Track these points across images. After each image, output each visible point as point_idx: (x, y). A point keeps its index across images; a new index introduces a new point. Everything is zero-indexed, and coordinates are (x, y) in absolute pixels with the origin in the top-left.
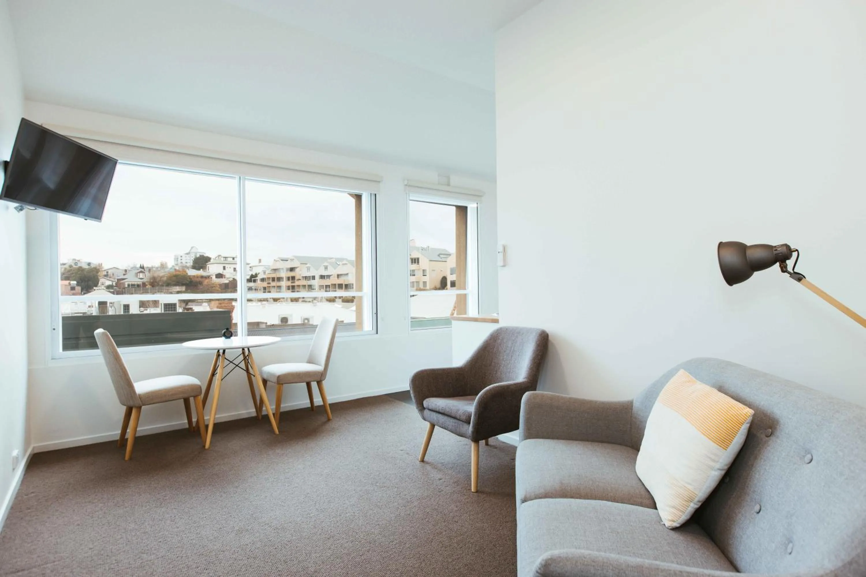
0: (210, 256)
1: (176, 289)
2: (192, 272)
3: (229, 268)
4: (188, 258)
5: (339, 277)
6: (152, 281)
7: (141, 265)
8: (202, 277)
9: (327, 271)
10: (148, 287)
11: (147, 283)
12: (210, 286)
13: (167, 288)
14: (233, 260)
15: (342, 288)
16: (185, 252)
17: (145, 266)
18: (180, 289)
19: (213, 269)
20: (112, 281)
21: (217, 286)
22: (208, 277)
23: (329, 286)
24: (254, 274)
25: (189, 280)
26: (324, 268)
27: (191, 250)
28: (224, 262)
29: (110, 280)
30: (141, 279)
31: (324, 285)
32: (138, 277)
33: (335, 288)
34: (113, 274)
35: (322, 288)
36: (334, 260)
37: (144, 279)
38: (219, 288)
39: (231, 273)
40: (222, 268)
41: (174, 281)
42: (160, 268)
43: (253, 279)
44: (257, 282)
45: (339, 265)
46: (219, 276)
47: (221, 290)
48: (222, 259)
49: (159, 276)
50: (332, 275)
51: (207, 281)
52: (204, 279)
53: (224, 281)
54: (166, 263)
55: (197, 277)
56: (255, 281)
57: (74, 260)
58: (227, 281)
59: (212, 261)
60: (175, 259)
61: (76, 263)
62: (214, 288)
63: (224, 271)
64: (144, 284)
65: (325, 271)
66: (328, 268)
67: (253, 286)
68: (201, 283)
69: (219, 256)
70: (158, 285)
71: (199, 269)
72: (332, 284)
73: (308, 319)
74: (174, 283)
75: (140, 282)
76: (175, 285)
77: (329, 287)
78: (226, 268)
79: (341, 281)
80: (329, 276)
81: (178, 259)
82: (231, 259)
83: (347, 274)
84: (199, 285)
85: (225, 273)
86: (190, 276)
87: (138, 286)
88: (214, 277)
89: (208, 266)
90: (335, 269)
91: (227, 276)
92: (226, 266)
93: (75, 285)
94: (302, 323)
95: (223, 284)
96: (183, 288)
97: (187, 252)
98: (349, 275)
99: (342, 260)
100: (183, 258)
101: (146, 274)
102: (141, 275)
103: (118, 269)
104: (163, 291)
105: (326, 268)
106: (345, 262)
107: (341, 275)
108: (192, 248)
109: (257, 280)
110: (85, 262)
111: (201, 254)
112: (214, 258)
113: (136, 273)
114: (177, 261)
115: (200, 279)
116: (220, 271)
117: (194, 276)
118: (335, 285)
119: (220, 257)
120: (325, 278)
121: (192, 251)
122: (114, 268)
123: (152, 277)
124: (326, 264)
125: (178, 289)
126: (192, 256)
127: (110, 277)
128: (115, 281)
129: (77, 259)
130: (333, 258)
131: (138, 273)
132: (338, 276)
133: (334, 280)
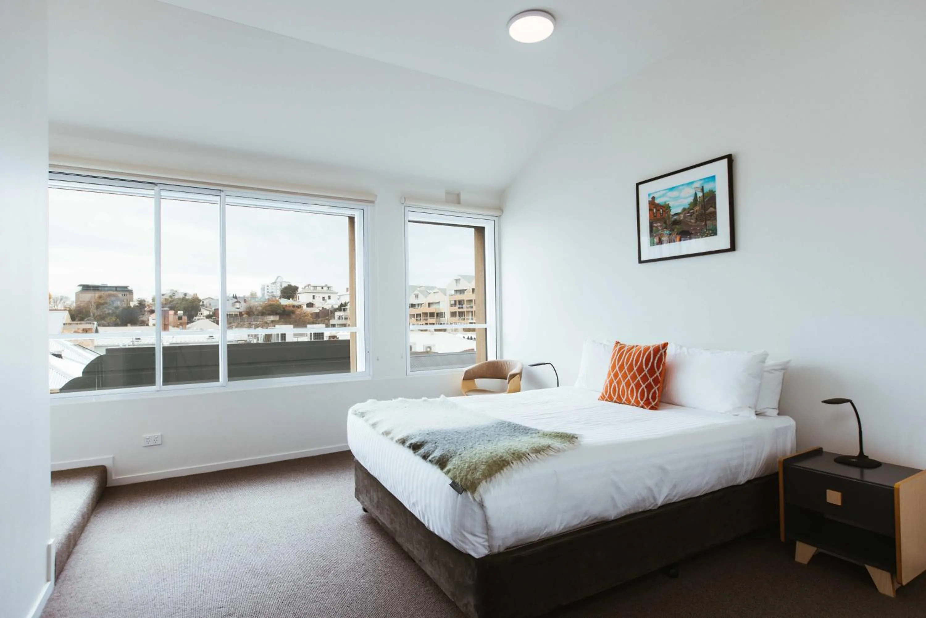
0: (297, 285)
1: (270, 318)
2: (284, 302)
3: (318, 297)
4: (274, 288)
5: (431, 305)
6: (248, 310)
7: (234, 295)
8: (294, 306)
9: (418, 299)
10: (245, 316)
11: (243, 313)
12: (302, 315)
13: (262, 317)
14: (322, 290)
15: (434, 316)
16: (272, 282)
17: (237, 296)
18: (274, 318)
19: (302, 299)
20: (210, 311)
21: (309, 316)
22: (299, 307)
23: (420, 314)
24: (343, 303)
25: (283, 309)
26: (415, 296)
27: (276, 280)
28: (313, 291)
29: (208, 310)
30: (238, 308)
31: (415, 313)
32: (235, 307)
33: (427, 316)
34: (210, 304)
35: (413, 317)
36: (423, 289)
37: (241, 309)
38: (311, 317)
39: (321, 302)
40: (312, 297)
41: (269, 311)
42: (251, 298)
43: (342, 308)
44: (347, 310)
45: (430, 293)
46: (310, 305)
47: (313, 319)
48: (312, 288)
49: (254, 306)
50: (423, 304)
51: (299, 310)
52: (295, 308)
53: (314, 310)
54: (256, 293)
55: (289, 306)
56: (344, 310)
57: (172, 290)
58: (318, 311)
59: (300, 290)
60: (261, 289)
61: (174, 293)
62: (306, 317)
63: (314, 300)
64: (241, 314)
65: (416, 299)
66: (419, 296)
67: (342, 315)
68: (293, 312)
69: (309, 285)
70: (254, 314)
71: (288, 298)
72: (423, 313)
73: (430, 347)
74: (269, 312)
75: (237, 312)
76: (270, 314)
77: (420, 316)
78: (315, 297)
79: (433, 309)
80: (419, 305)
81: (264, 288)
82: (320, 288)
83: (439, 302)
84: (292, 315)
85: (314, 302)
86: (283, 305)
87: (236, 315)
88: (305, 307)
89: (298, 295)
90: (426, 297)
91: (317, 305)
92: (316, 295)
93: (182, 315)
94: (425, 351)
95: (314, 313)
96: (277, 318)
97: (274, 281)
98: (440, 303)
99: (433, 288)
100: (270, 288)
101: (242, 303)
102: (237, 305)
103: (212, 299)
104: (258, 320)
105: (417, 296)
106: (436, 290)
107: (432, 303)
108: (278, 277)
109: (347, 309)
110: (182, 293)
111: (289, 284)
112: (303, 287)
113: (232, 303)
114: (264, 290)
115: (291, 309)
116: (310, 300)
117: (286, 306)
118: (427, 313)
119: (310, 287)
120: (415, 307)
121: (279, 279)
122: (209, 298)
123: (248, 306)
124: (416, 292)
125: (272, 318)
126: (278, 285)
127: (206, 307)
128: (212, 311)
129: (175, 290)
130: (422, 286)
131: (234, 303)
132: (429, 304)
133: (425, 309)
